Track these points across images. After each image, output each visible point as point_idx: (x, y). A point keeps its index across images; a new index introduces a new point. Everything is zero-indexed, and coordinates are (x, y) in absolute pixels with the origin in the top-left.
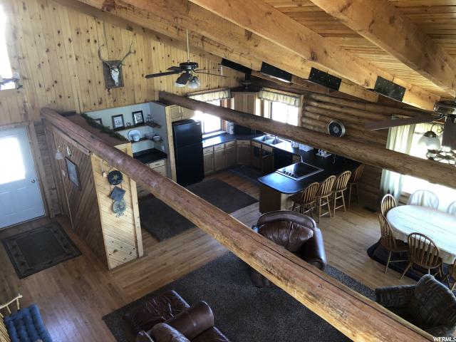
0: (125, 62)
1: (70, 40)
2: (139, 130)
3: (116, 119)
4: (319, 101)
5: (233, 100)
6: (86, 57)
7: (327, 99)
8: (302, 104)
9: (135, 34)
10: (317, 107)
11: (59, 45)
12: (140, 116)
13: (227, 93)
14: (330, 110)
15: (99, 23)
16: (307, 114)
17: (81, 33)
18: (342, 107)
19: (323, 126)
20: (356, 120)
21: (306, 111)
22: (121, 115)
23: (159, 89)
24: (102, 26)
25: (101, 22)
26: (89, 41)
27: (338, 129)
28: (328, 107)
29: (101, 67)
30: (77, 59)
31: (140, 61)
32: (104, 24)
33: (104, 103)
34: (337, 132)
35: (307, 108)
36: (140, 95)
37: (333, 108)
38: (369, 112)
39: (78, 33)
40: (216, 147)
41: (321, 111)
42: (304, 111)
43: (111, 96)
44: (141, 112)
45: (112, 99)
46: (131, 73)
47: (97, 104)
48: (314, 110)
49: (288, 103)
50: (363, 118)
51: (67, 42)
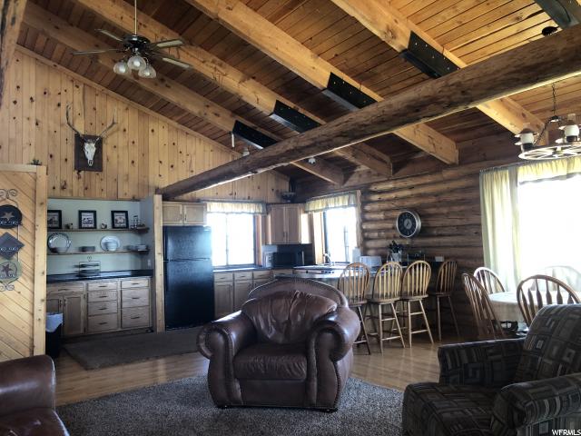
0: (109, 140)
1: (31, 99)
2: (119, 237)
3: (84, 216)
4: (381, 192)
5: (269, 217)
6: (51, 123)
7: (391, 185)
8: (360, 204)
9: (127, 109)
10: (380, 201)
11: (15, 102)
12: (124, 217)
13: (261, 208)
14: (396, 199)
15: (78, 87)
16: (368, 216)
17: (49, 94)
18: (411, 188)
19: (390, 226)
20: (432, 200)
21: (367, 212)
22: (95, 212)
23: (157, 184)
24: (81, 91)
25: (81, 87)
26: (59, 105)
27: (410, 222)
28: (393, 195)
29: (72, 141)
30: (37, 124)
31: (131, 144)
32: (84, 90)
33: (69, 188)
34: (409, 227)
35: (368, 208)
36: (127, 189)
37: (400, 194)
38: (450, 180)
39: (45, 93)
40: (238, 276)
41: (385, 205)
42: (363, 213)
43: (81, 180)
44: (126, 212)
45: (82, 185)
46: (115, 155)
47: (58, 188)
48: (376, 206)
49: (341, 204)
50: (441, 193)
51: (27, 101)
